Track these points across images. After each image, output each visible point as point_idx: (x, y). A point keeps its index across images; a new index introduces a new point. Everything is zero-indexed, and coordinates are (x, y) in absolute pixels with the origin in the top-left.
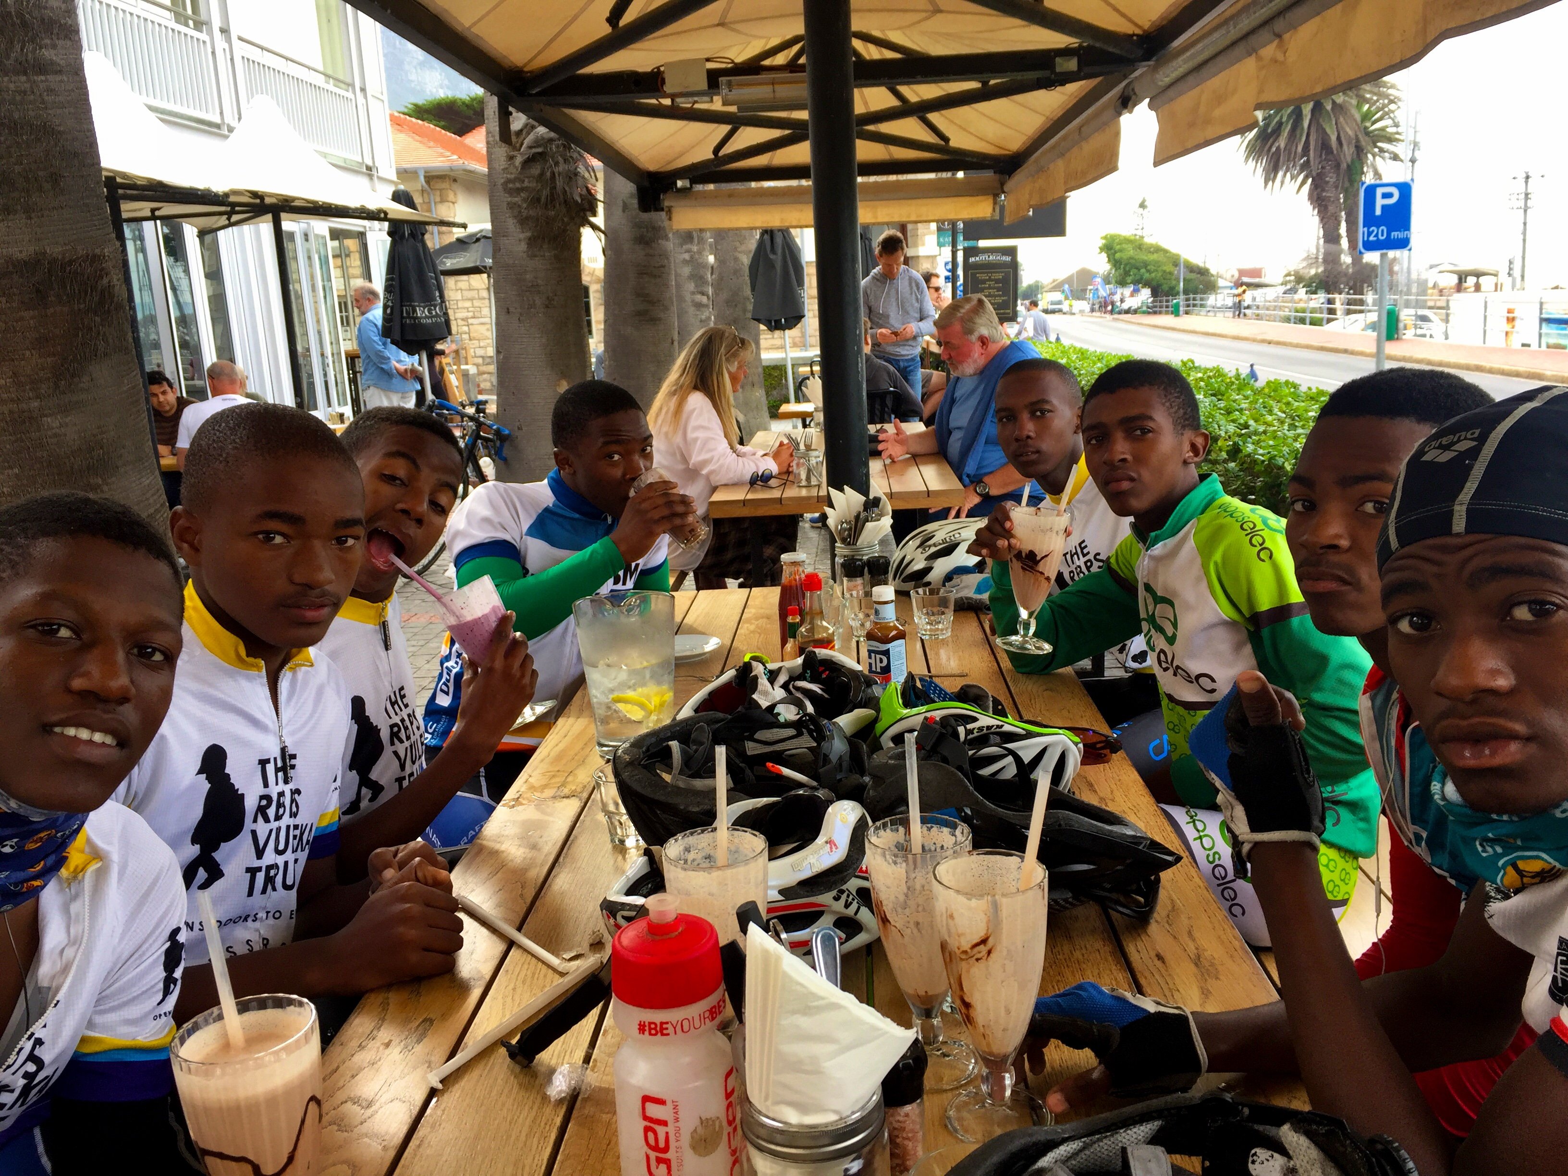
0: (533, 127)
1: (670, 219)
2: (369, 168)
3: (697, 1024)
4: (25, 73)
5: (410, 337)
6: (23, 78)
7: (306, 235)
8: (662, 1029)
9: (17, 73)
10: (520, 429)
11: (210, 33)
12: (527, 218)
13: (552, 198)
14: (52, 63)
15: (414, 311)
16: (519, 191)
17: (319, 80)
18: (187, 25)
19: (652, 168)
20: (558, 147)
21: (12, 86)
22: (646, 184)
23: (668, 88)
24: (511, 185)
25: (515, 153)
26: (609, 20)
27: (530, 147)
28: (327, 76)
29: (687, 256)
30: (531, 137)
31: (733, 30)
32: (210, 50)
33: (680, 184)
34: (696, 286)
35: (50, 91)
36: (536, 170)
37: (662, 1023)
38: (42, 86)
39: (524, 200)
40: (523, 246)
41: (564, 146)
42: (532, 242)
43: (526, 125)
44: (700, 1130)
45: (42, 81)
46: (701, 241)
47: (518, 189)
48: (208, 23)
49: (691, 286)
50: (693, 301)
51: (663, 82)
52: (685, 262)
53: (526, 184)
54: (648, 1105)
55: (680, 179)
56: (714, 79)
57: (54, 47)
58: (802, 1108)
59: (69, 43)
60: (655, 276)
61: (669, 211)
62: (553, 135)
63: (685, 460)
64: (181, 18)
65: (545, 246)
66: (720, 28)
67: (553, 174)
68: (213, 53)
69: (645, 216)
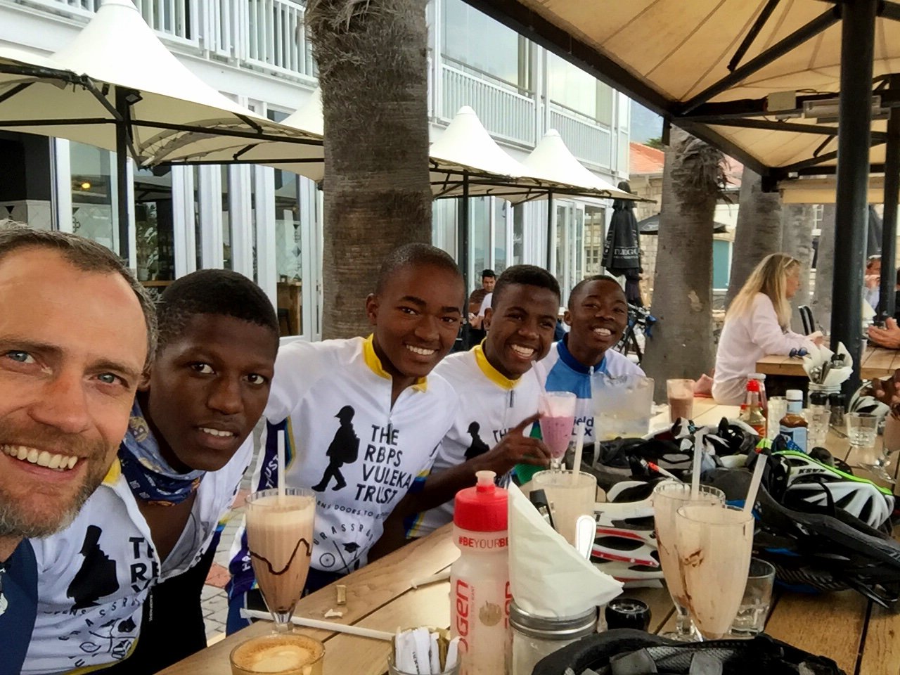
0: (693, 139)
1: (782, 197)
2: (613, 172)
3: (490, 546)
4: (397, 101)
5: (616, 266)
6: (396, 103)
7: (571, 209)
8: (470, 543)
9: (393, 101)
10: (662, 318)
11: (535, 99)
12: (683, 192)
13: (700, 181)
14: (411, 95)
15: (621, 252)
16: (680, 176)
17: (592, 124)
18: (524, 95)
19: (773, 165)
20: (707, 150)
21: (390, 107)
22: (768, 174)
23: (769, 109)
24: (676, 173)
25: (680, 154)
26: (729, 67)
27: (690, 151)
28: (597, 122)
29: (797, 223)
30: (692, 144)
31: (821, 73)
32: (534, 108)
33: (791, 175)
34: (802, 242)
35: (407, 109)
36: (692, 164)
37: (470, 539)
38: (404, 106)
39: (683, 182)
40: (679, 209)
41: (712, 150)
42: (683, 206)
43: (689, 138)
44: (486, 609)
45: (404, 104)
46: (809, 214)
47: (679, 175)
48: (535, 94)
49: (798, 242)
50: (798, 252)
51: (767, 105)
52: (796, 227)
53: (685, 173)
54: (460, 586)
55: (791, 172)
56: (800, 102)
57: (412, 87)
58: (535, 604)
59: (420, 85)
60: (768, 233)
61: (782, 191)
62: (704, 143)
63: (749, 337)
64: (522, 91)
65: (692, 209)
66: (809, 72)
67: (702, 166)
68: (536, 109)
69: (767, 195)
